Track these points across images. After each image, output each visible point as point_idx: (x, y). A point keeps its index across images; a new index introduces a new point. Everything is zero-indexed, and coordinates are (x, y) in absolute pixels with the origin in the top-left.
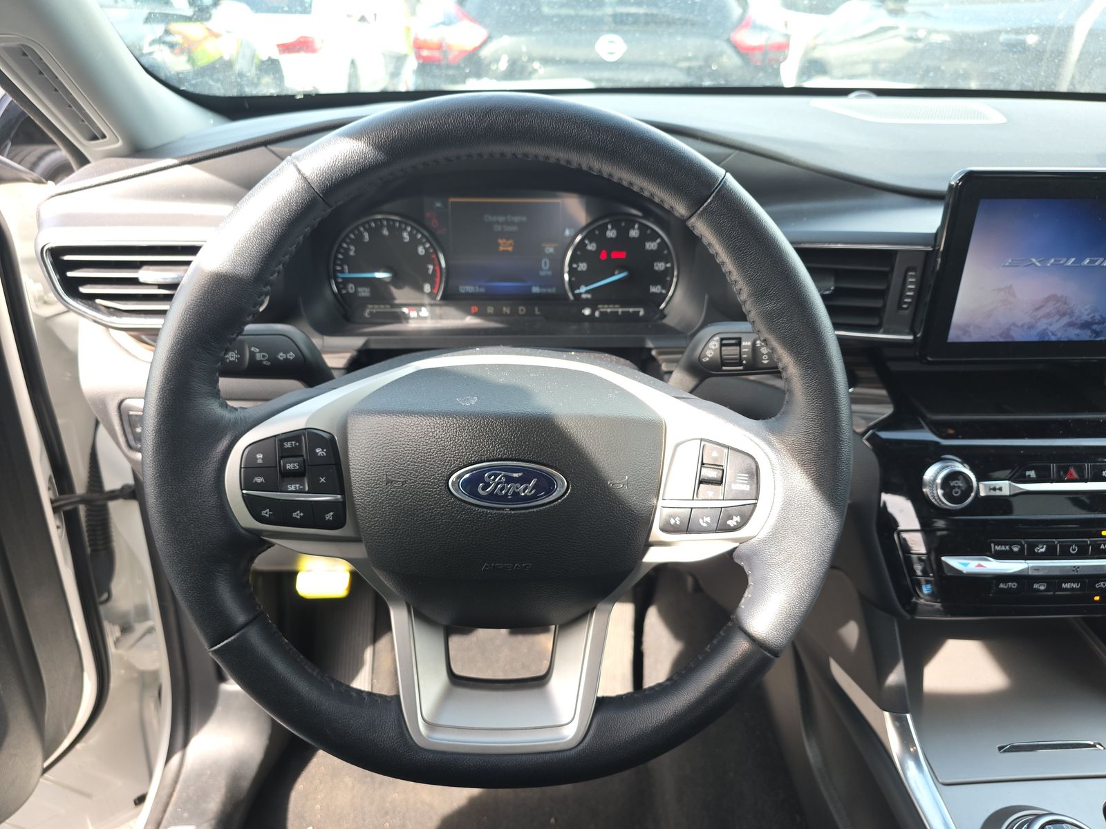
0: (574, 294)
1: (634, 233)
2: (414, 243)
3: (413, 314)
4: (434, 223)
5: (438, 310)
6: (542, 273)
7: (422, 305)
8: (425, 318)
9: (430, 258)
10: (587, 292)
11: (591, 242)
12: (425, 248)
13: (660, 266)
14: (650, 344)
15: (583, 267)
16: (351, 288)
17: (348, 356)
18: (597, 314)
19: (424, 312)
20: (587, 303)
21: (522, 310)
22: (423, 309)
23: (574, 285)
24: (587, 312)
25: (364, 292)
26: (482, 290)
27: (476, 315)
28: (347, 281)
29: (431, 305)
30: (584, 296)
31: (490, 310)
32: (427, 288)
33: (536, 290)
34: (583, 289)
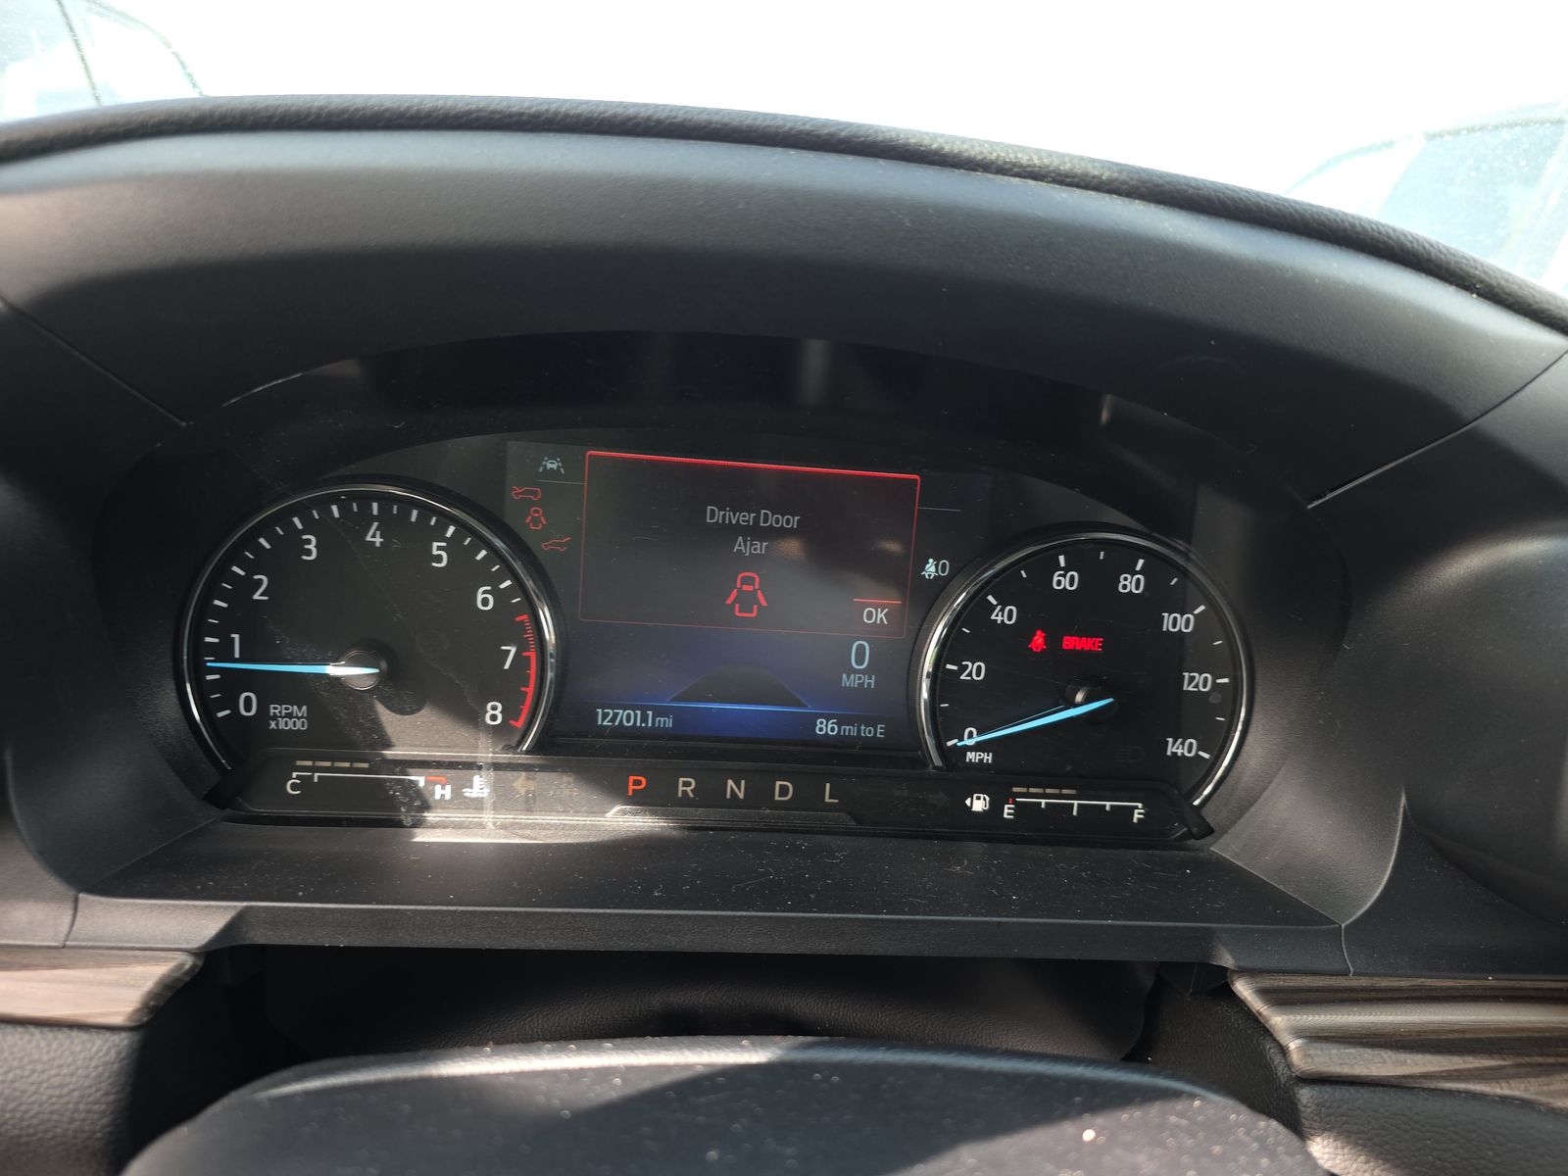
0: (940, 747)
1: (1130, 584)
2: (465, 573)
3: (442, 792)
4: (534, 523)
5: (520, 782)
6: (848, 681)
7: (472, 766)
8: (477, 804)
9: (513, 621)
10: (979, 747)
11: (1003, 603)
12: (495, 592)
13: (1198, 682)
14: (1227, 960)
15: (975, 671)
16: (248, 704)
17: (150, 975)
18: (1008, 811)
19: (480, 786)
20: (980, 777)
21: (783, 789)
22: (477, 780)
23: (946, 725)
24: (979, 804)
25: (290, 718)
26: (667, 722)
27: (642, 801)
28: (235, 682)
29: (497, 766)
30: (971, 756)
31: (686, 785)
32: (494, 712)
33: (825, 727)
34: (971, 738)
